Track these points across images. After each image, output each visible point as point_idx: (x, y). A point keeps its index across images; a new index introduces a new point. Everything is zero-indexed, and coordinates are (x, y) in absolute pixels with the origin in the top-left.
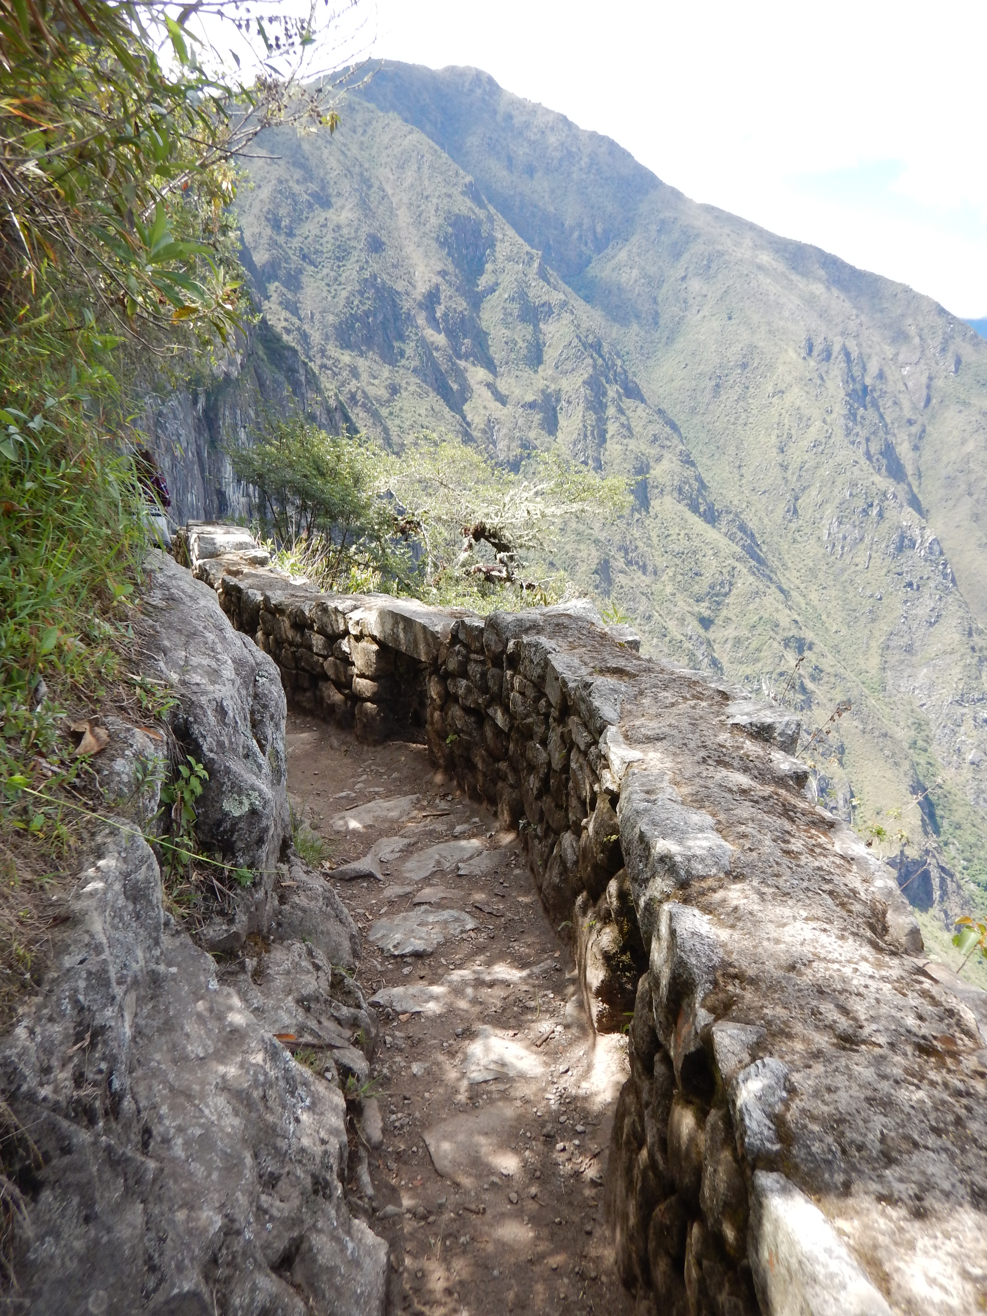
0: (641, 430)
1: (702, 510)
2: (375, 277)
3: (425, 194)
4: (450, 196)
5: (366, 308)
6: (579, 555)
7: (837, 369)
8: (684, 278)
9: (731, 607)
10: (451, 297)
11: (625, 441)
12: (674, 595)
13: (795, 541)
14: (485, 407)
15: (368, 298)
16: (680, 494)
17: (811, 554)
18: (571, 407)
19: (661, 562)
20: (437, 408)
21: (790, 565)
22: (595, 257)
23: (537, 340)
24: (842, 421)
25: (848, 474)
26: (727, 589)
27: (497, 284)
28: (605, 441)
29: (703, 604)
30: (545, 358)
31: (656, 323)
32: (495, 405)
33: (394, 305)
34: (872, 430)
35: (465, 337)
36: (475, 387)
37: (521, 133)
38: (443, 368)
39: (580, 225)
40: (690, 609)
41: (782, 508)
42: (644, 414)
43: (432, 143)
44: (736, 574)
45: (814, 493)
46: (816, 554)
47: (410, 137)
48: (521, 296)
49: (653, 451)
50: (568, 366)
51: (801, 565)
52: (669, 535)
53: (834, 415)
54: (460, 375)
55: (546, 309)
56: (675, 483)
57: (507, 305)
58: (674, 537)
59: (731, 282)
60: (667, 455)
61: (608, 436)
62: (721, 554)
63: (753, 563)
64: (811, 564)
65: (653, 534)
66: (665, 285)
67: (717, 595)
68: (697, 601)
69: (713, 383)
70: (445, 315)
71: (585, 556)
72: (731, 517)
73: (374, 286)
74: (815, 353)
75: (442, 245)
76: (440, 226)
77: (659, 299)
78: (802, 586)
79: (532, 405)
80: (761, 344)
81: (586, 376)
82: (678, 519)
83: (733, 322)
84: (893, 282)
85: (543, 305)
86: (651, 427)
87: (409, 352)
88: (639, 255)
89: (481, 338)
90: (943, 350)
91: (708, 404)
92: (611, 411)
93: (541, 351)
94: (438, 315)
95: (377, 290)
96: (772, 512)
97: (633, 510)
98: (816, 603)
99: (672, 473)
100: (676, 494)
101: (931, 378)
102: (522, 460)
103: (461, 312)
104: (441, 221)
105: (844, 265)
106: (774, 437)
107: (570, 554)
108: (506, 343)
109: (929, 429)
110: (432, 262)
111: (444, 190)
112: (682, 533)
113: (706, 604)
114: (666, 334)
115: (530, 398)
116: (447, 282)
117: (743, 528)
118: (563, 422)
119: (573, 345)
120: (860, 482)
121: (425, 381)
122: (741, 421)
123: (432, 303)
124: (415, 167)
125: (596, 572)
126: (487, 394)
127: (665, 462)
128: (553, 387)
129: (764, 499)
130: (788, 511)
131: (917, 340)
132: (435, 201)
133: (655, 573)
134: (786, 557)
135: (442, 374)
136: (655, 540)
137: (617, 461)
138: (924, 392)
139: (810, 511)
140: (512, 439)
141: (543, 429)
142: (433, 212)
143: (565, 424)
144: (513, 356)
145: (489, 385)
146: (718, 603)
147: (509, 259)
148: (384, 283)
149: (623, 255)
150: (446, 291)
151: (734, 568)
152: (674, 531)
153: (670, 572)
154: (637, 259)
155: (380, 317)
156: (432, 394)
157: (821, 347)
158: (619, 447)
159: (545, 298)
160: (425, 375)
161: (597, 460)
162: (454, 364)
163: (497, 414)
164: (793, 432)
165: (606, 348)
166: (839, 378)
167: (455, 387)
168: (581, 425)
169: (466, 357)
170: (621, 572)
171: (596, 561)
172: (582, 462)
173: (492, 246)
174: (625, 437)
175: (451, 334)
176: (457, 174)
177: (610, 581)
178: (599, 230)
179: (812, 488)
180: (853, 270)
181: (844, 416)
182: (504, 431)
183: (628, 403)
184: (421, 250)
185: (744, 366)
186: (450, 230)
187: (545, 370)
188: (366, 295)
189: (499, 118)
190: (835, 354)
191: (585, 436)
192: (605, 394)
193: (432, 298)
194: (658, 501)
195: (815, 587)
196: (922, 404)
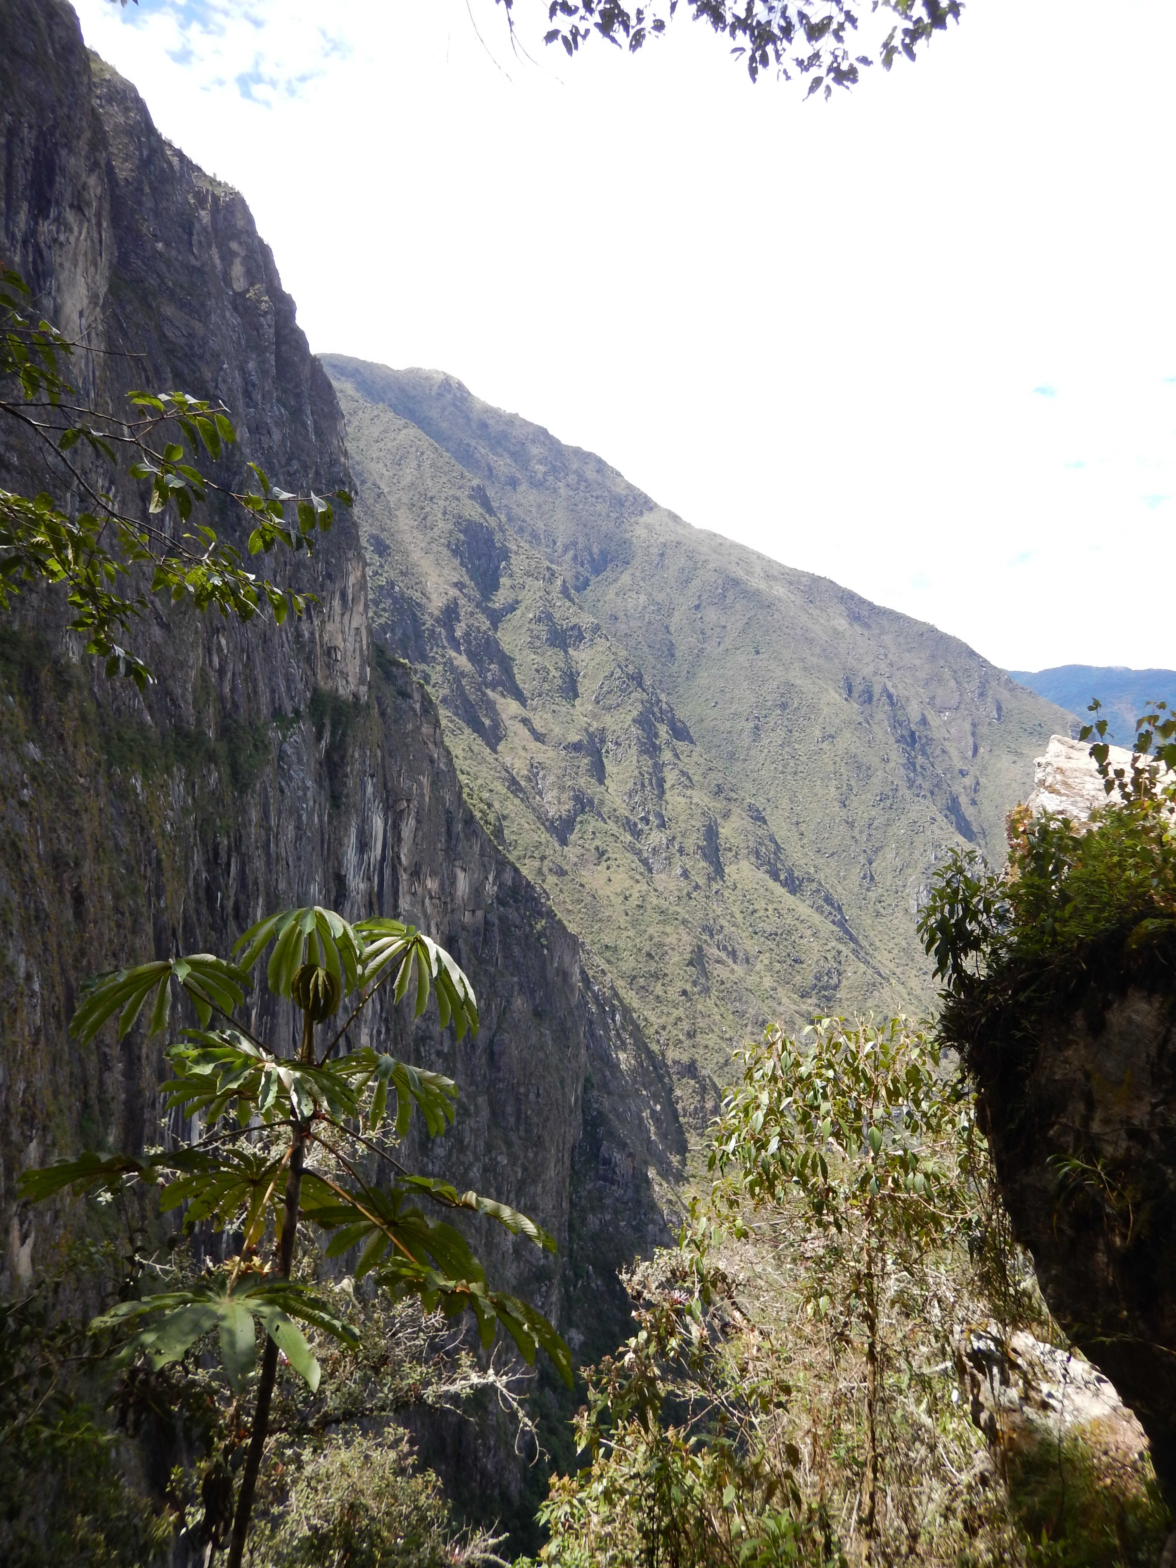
0: (701, 779)
1: (782, 877)
2: (392, 584)
3: (429, 494)
4: (458, 499)
5: (382, 621)
6: (667, 940)
7: (881, 713)
8: (697, 607)
9: (845, 1004)
10: (472, 614)
11: (689, 792)
12: (775, 989)
13: (878, 914)
14: (524, 748)
15: (384, 610)
16: (758, 858)
17: (901, 931)
18: (621, 750)
19: (750, 946)
20: (476, 749)
21: (878, 944)
22: (593, 580)
23: (570, 668)
24: (902, 771)
25: (928, 833)
26: (836, 980)
27: (517, 602)
28: (663, 792)
29: (809, 1001)
30: (581, 690)
31: (673, 655)
32: (534, 745)
33: (415, 619)
34: (935, 782)
35: (491, 662)
36: (508, 723)
37: (499, 443)
38: (472, 698)
39: (575, 544)
40: (797, 1008)
41: (856, 873)
42: (702, 760)
43: (432, 441)
44: (843, 959)
45: (890, 855)
46: (907, 931)
47: (404, 432)
48: (546, 617)
49: (719, 805)
50: (612, 700)
51: (891, 945)
52: (755, 911)
53: (892, 764)
54: (490, 706)
55: (576, 633)
56: (751, 844)
57: (533, 626)
58: (761, 913)
59: (752, 613)
60: (736, 811)
61: (667, 786)
62: (822, 934)
63: (852, 945)
64: (904, 943)
65: (736, 910)
66: (676, 613)
67: (825, 988)
68: (802, 996)
69: (751, 725)
70: (467, 634)
71: (675, 942)
72: (814, 886)
73: (391, 595)
74: (855, 695)
75: (455, 552)
76: (451, 532)
77: (672, 629)
78: (898, 971)
79: (576, 747)
80: (798, 682)
81: (635, 713)
82: (762, 890)
83: (761, 656)
84: (917, 622)
85: (572, 629)
86: (712, 775)
87: (435, 678)
88: (643, 579)
89: (506, 662)
90: (981, 694)
91: (749, 749)
92: (667, 756)
93: (575, 681)
94: (458, 634)
95: (395, 601)
96: (845, 879)
97: (710, 879)
98: (919, 992)
99: (745, 832)
100: (753, 859)
101: (974, 725)
102: (576, 815)
103: (485, 632)
104: (450, 526)
105: (862, 601)
106: (833, 789)
107: (656, 940)
108: (537, 671)
109: (982, 781)
110: (446, 572)
111: (451, 492)
112: (770, 907)
113: (813, 1000)
114: (686, 667)
115: (574, 738)
116: (465, 595)
117: (828, 900)
118: (610, 767)
119: (616, 676)
120: (944, 843)
121: (456, 714)
122: (789, 770)
123: (450, 619)
124: (414, 464)
125: (691, 963)
126: (524, 732)
127: (733, 818)
128: (595, 725)
129: (833, 863)
130: (864, 877)
131: (953, 683)
132: (442, 503)
133: (747, 961)
134: (872, 934)
135: (472, 706)
136: (739, 917)
137: (683, 817)
138: (971, 740)
139: (889, 877)
140: (562, 788)
141: (592, 776)
142: (440, 515)
143: (615, 770)
144: (546, 686)
145: (525, 721)
146: (828, 999)
147: (528, 574)
148: (402, 593)
149: (626, 578)
150: (465, 607)
151: (839, 952)
152: (760, 905)
153: (765, 958)
154: (641, 583)
155: (399, 633)
156: (468, 731)
157: (861, 688)
158: (681, 799)
159: (574, 620)
160: (457, 707)
161: (660, 816)
162: (484, 694)
163: (540, 758)
164: (853, 783)
165: (648, 681)
166: (886, 723)
167: (487, 722)
168: (636, 773)
169: (493, 686)
170: (718, 962)
171: (689, 949)
172: (642, 819)
173: (507, 558)
174: (686, 787)
175: (472, 657)
176: (462, 476)
177: (705, 973)
178: (595, 550)
179: (887, 849)
180: (872, 607)
181: (903, 765)
182: (551, 779)
183: (681, 745)
184: (431, 557)
185: (784, 706)
186: (462, 537)
187: (583, 706)
188: (382, 605)
189: (474, 425)
190: (876, 696)
191: (643, 785)
192: (656, 735)
193: (450, 614)
194: (734, 867)
195: (914, 972)
196: (970, 753)
